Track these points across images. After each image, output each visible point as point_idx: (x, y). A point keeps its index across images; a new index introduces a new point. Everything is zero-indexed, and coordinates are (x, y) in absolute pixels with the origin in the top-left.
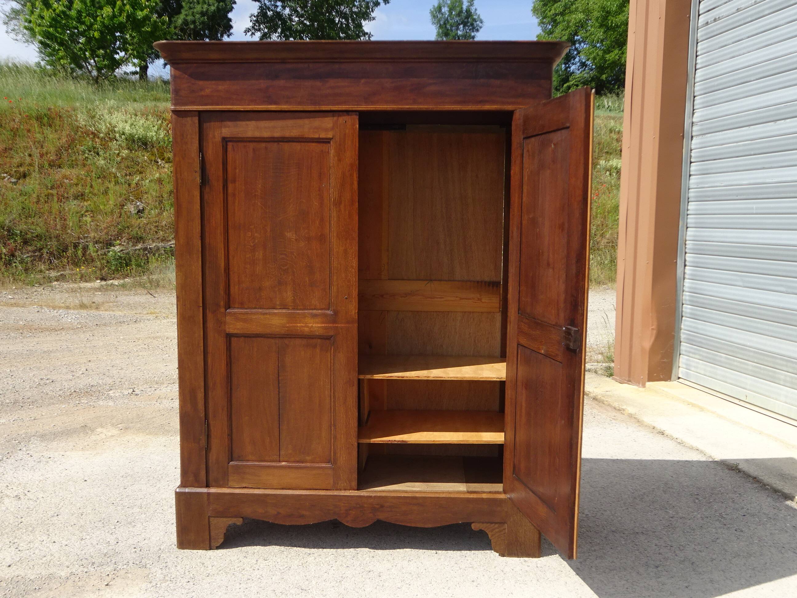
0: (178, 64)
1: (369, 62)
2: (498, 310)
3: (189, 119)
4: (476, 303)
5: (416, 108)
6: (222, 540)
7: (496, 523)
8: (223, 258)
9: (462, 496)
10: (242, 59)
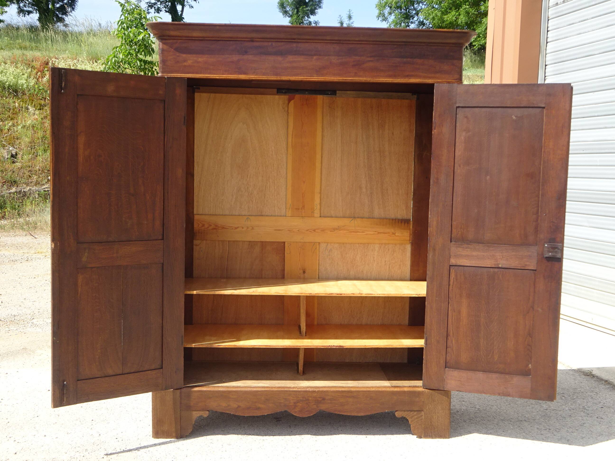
0: (165, 39)
1: (320, 43)
2: (408, 242)
4: (391, 236)
5: (357, 80)
6: (191, 430)
7: (415, 411)
9: (388, 389)
10: (218, 38)
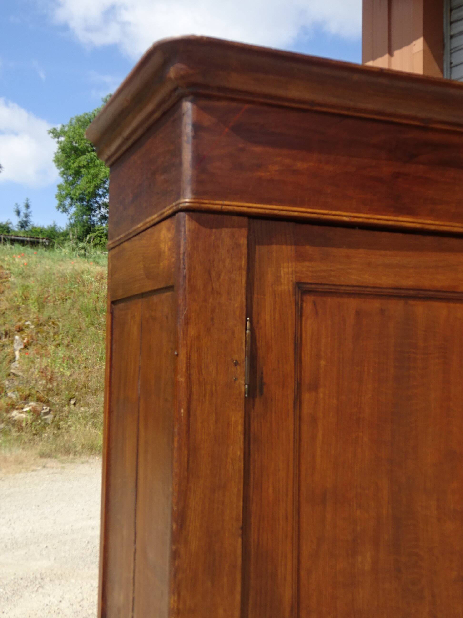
0: (209, 98)
3: (225, 232)
8: (289, 578)
